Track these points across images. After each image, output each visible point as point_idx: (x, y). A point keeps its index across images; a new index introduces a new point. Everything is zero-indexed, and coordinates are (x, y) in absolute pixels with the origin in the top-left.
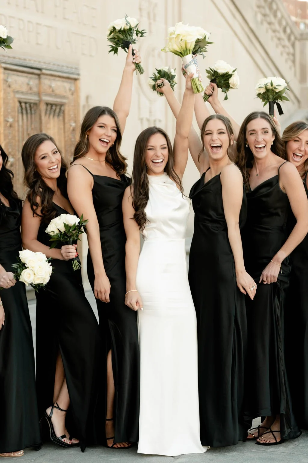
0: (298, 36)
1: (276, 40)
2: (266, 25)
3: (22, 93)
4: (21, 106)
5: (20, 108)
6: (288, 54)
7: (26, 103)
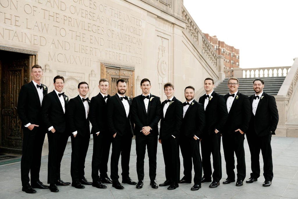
0: (218, 57)
1: (210, 58)
2: (206, 54)
3: (113, 75)
4: (112, 79)
5: (112, 80)
6: (214, 63)
7: (114, 78)
